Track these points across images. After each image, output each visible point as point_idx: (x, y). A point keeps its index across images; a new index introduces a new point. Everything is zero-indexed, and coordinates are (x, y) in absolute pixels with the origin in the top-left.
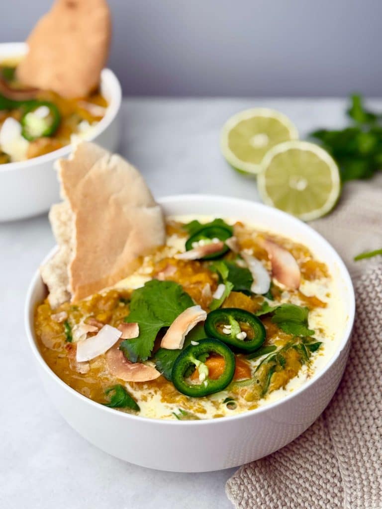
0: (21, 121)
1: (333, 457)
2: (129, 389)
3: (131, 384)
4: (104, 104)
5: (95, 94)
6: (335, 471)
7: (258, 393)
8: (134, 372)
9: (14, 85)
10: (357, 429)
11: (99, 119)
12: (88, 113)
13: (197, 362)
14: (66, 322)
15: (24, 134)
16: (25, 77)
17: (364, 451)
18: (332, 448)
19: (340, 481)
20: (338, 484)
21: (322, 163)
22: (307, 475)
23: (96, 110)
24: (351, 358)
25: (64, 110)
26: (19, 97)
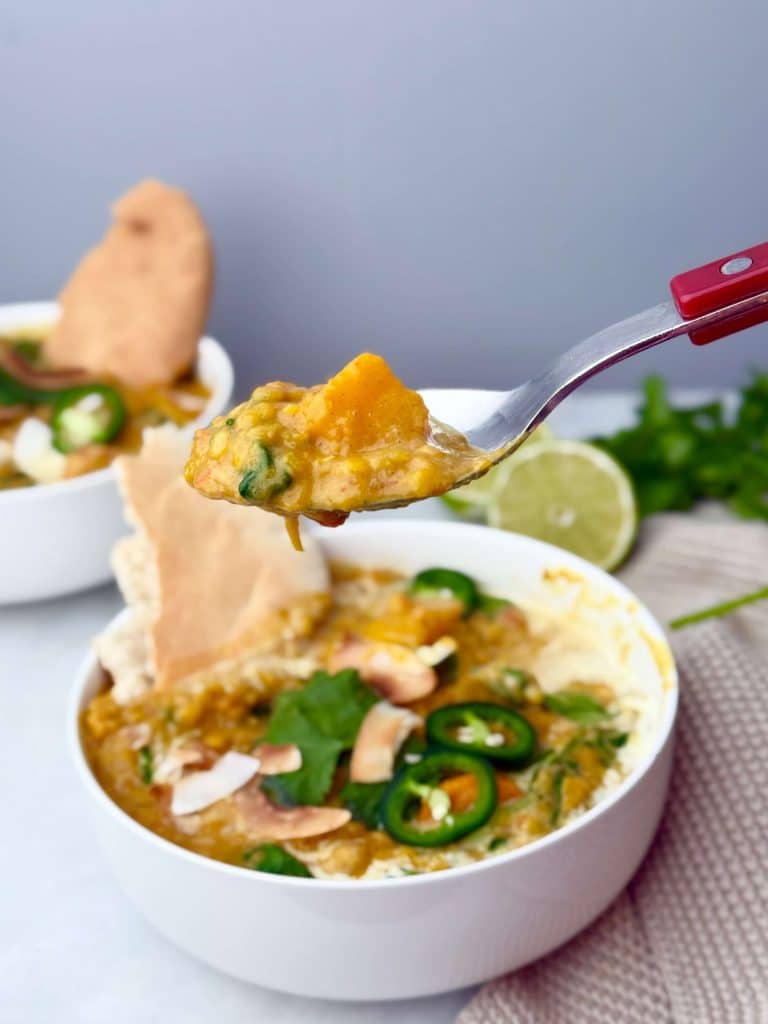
0: (54, 424)
1: (652, 966)
2: (290, 849)
3: (294, 842)
4: (205, 394)
5: (187, 378)
6: (658, 991)
7: (546, 816)
8: (296, 824)
9: (38, 366)
10: (693, 914)
11: (193, 415)
12: (175, 406)
13: (423, 791)
14: (146, 751)
15: (59, 444)
16: (58, 355)
17: (708, 951)
18: (649, 951)
19: (668, 1006)
20: (665, 1013)
21: (601, 476)
22: (607, 1001)
23: (188, 402)
24: (673, 789)
25: (132, 404)
26: (47, 384)
